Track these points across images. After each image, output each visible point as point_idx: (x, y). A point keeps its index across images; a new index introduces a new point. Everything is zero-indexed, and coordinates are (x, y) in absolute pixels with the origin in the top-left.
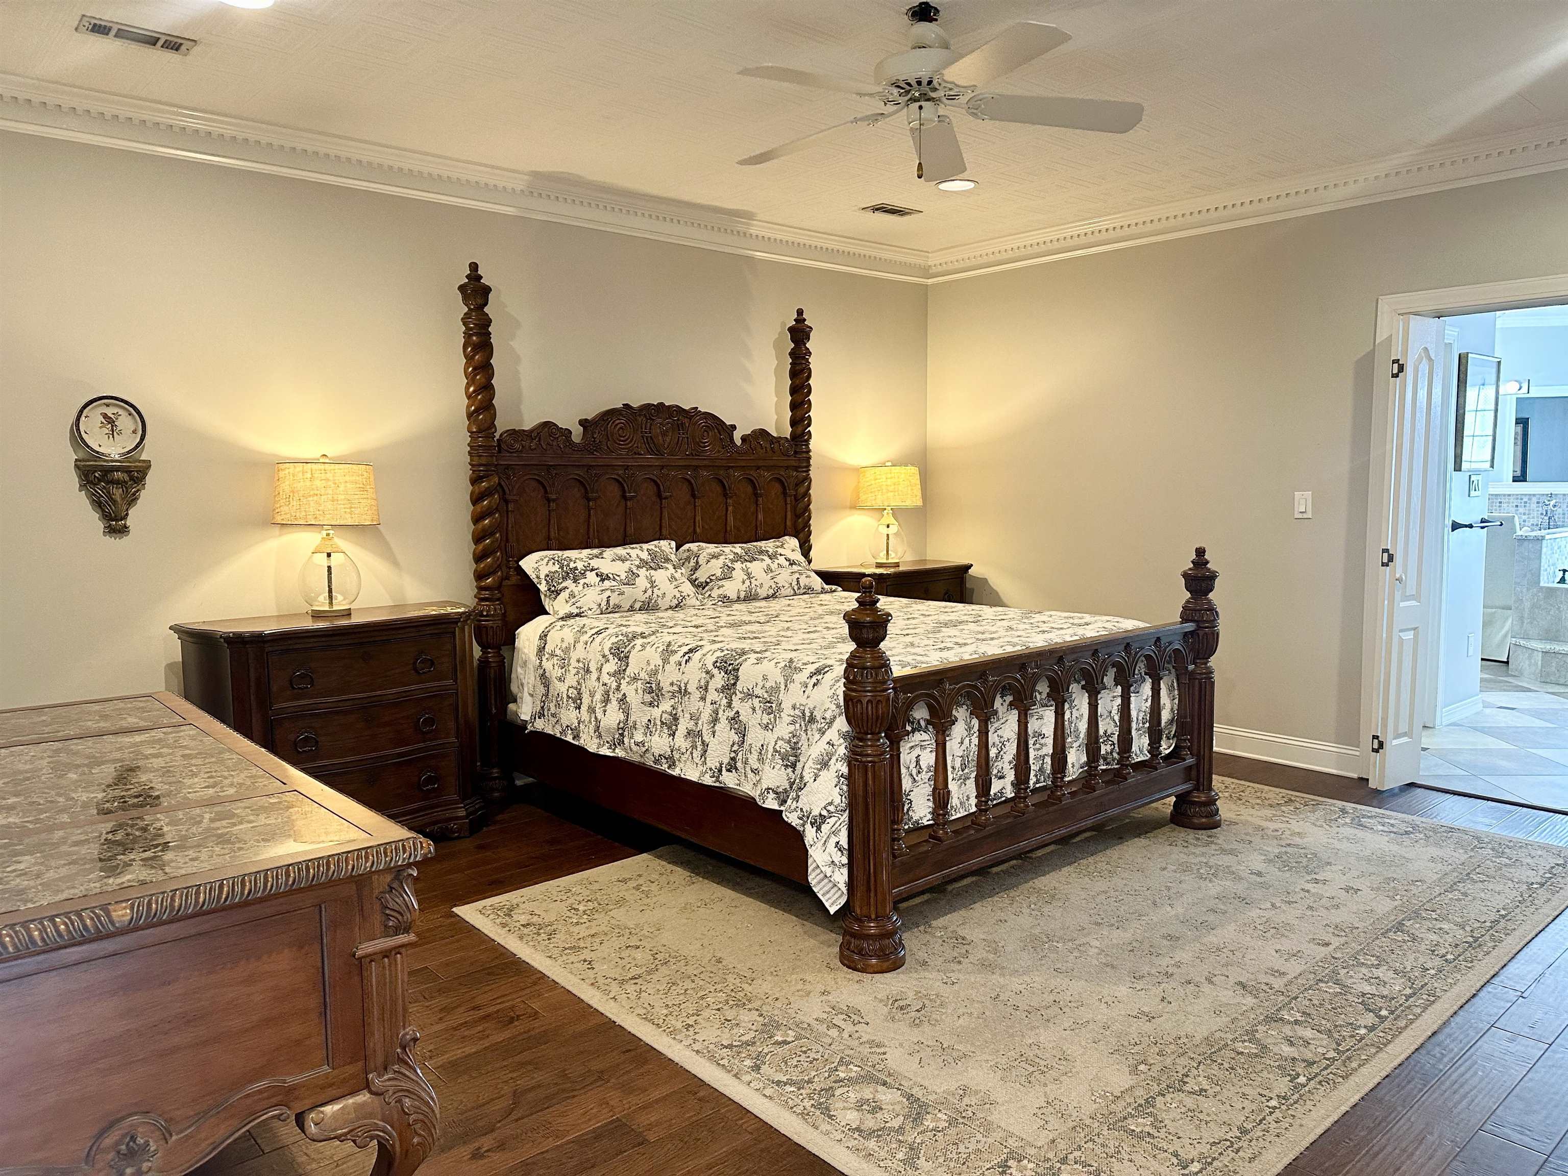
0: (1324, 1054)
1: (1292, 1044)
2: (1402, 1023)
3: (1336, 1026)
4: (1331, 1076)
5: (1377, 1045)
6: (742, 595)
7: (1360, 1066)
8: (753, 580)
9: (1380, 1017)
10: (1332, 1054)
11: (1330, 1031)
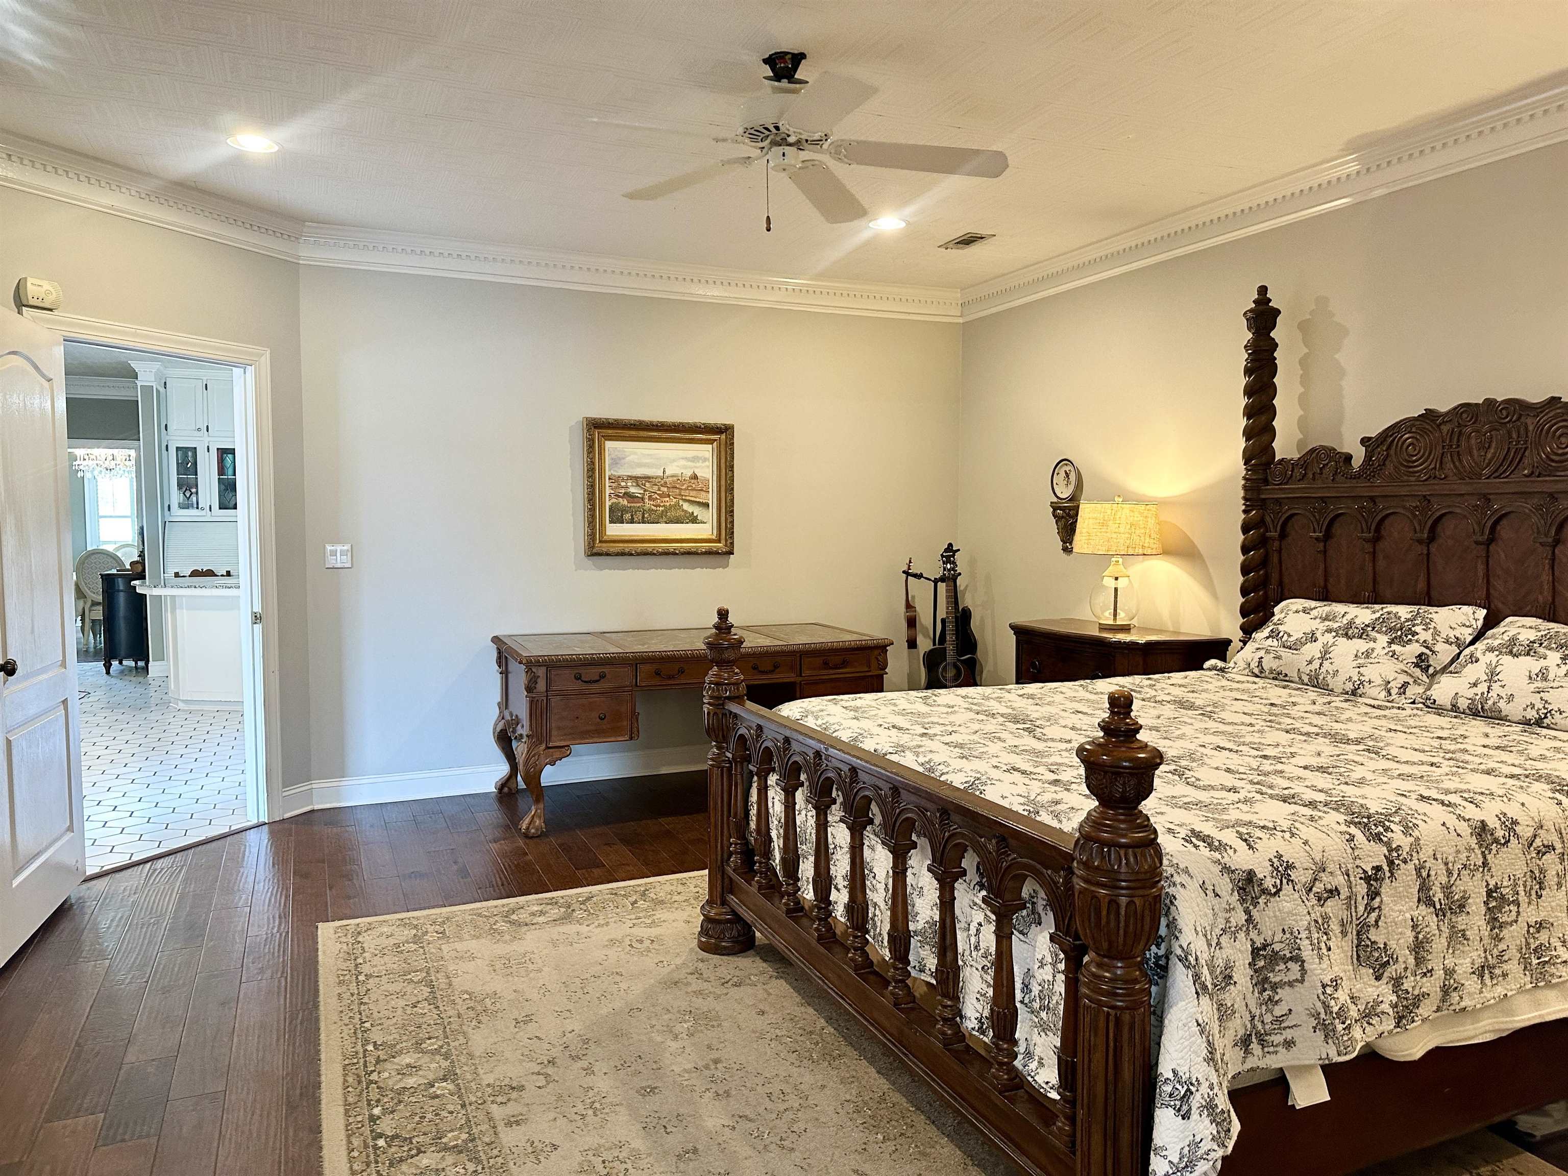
0: (379, 1073)
1: (409, 1066)
2: (356, 1142)
3: (400, 1102)
4: (355, 1061)
5: (353, 1106)
6: (1463, 704)
7: (345, 1081)
8: (1495, 686)
9: (380, 1136)
10: (374, 1077)
11: (399, 1094)
